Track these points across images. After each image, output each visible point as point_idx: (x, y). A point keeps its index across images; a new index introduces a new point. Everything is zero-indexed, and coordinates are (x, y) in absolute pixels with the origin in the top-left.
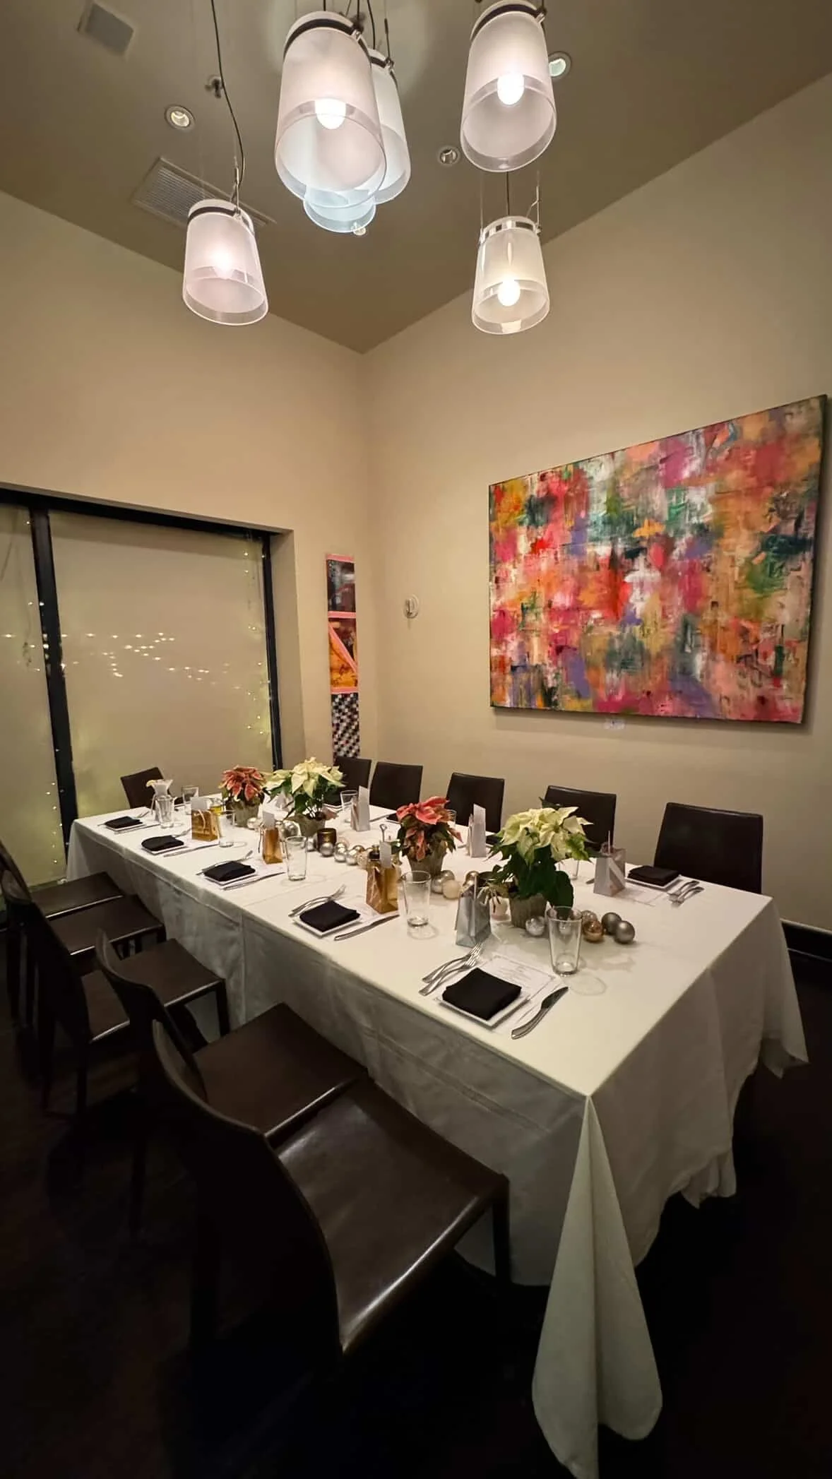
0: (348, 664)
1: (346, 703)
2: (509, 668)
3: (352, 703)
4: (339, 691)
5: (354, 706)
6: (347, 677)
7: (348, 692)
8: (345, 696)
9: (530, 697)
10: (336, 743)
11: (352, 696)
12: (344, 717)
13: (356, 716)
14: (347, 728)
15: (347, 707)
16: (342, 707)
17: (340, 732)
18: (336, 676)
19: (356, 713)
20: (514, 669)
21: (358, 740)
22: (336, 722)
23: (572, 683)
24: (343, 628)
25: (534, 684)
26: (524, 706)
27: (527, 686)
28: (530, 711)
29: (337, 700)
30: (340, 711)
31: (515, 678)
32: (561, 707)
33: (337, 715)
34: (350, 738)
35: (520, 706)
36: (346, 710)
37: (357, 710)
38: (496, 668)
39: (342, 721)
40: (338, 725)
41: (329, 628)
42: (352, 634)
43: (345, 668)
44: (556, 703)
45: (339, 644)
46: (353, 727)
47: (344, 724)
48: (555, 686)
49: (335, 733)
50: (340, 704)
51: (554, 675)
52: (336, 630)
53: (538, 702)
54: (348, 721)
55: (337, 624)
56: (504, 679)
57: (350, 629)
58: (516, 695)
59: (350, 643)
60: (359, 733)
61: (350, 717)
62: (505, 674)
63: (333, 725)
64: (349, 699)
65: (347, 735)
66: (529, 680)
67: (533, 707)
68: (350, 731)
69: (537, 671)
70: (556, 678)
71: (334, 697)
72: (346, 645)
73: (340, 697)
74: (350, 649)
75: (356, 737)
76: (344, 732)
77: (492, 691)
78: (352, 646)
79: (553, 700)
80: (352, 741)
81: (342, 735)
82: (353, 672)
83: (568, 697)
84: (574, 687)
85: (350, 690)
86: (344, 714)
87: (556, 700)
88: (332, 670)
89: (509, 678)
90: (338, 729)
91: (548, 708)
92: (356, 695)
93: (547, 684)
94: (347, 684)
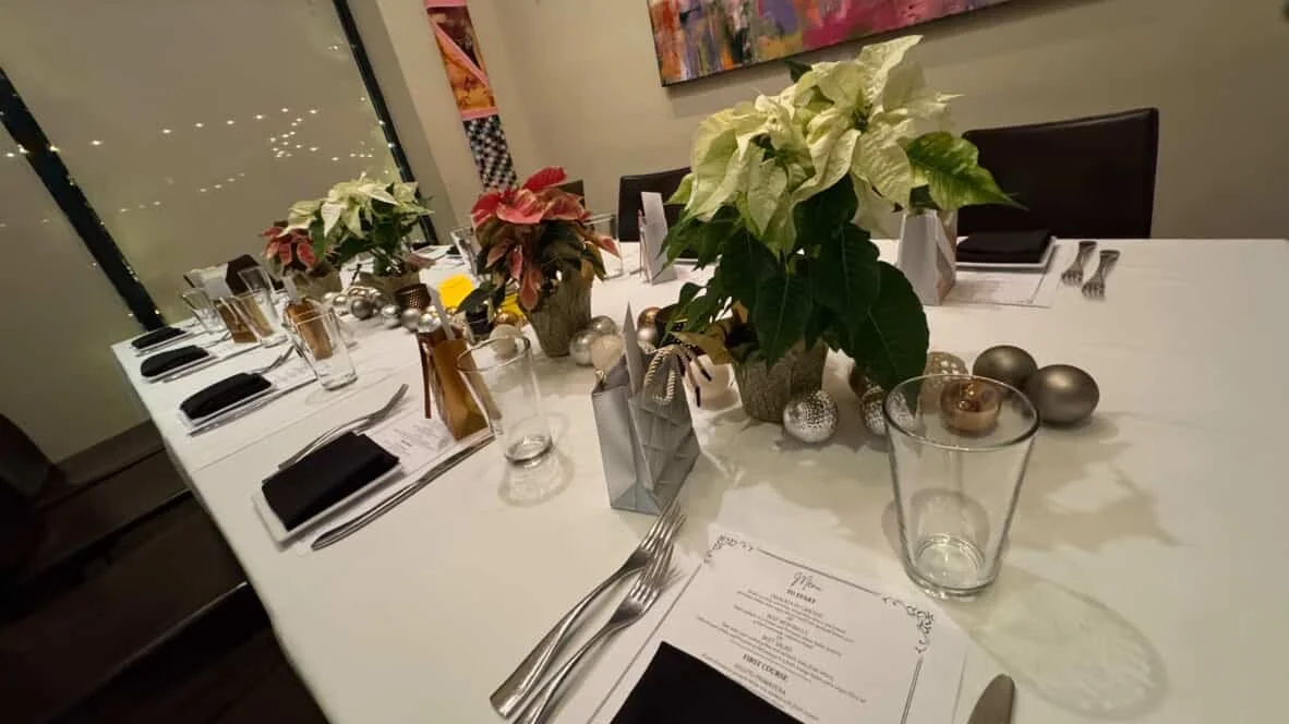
0: (474, 75)
1: (486, 130)
2: (677, 19)
3: (493, 129)
4: (473, 114)
5: (498, 133)
6: (476, 94)
7: (485, 115)
8: (482, 121)
9: (713, 55)
10: (487, 185)
11: (490, 119)
12: (488, 150)
13: (503, 147)
14: (496, 163)
15: (489, 135)
16: (482, 136)
17: (488, 170)
18: (462, 93)
19: (502, 142)
20: (684, 18)
21: (514, 178)
22: (478, 157)
23: (769, 13)
24: (451, 23)
25: (716, 32)
26: (706, 73)
27: (706, 38)
28: (718, 77)
29: (472, 128)
30: (480, 142)
31: (688, 32)
32: (757, 58)
33: (478, 148)
34: (503, 176)
35: (701, 75)
36: (489, 141)
37: (503, 138)
38: (660, 25)
39: (487, 155)
40: (482, 161)
41: (431, 23)
42: (468, 30)
43: (471, 83)
44: (749, 54)
45: (451, 46)
46: (504, 162)
47: (491, 159)
48: (746, 26)
49: (482, 172)
50: (478, 132)
51: (741, 8)
52: (442, 26)
53: (725, 61)
54: (495, 154)
55: (441, 17)
56: (674, 39)
57: (463, 22)
58: (693, 56)
59: (468, 44)
60: (512, 168)
61: (495, 148)
62: (673, 30)
63: (477, 162)
64: (488, 125)
65: (498, 173)
66: (707, 26)
67: (719, 69)
68: (501, 167)
69: (716, 11)
70: (745, 12)
71: (467, 124)
72: (463, 48)
73: (474, 123)
74: (471, 53)
75: (510, 174)
76: (493, 169)
77: (660, 65)
78: (472, 48)
79: (744, 49)
80: (506, 179)
81: (492, 174)
82: (484, 86)
83: (764, 39)
84: (773, 20)
85: (487, 112)
86: (487, 145)
87: (749, 50)
88: (454, 86)
89: (680, 35)
90: (484, 167)
91: (740, 65)
92: (496, 118)
93: (734, 26)
94: (480, 104)
